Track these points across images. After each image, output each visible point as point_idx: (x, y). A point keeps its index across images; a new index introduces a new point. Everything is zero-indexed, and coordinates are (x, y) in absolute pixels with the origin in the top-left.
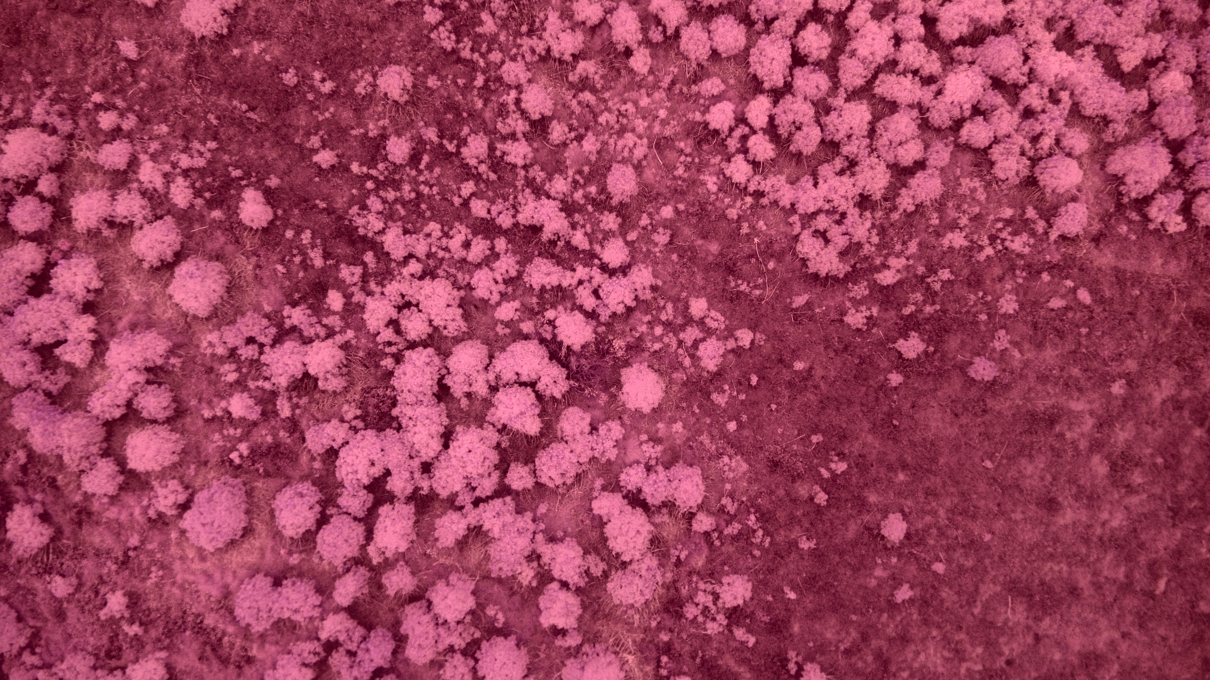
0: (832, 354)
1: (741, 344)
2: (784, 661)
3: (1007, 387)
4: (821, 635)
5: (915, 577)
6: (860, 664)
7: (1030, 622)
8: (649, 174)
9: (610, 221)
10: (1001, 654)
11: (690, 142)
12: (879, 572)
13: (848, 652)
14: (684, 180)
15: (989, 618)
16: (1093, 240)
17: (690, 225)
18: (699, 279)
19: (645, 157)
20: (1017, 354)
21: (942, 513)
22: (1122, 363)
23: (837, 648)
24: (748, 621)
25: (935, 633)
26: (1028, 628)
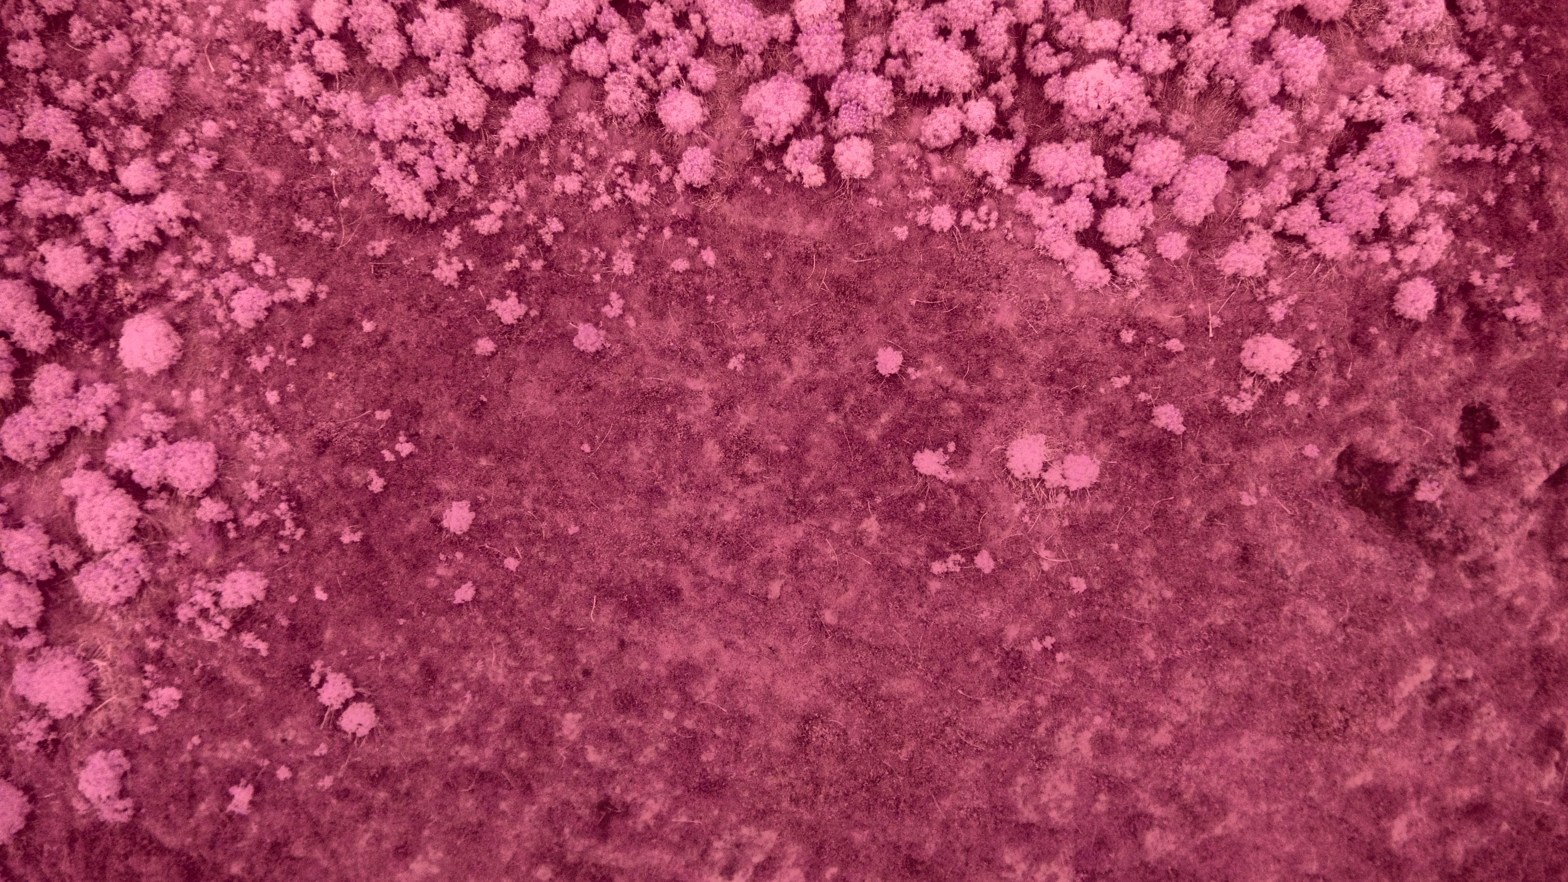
0: (416, 315)
1: (293, 295)
2: (307, 673)
3: (617, 360)
4: (358, 642)
5: (483, 575)
6: (402, 675)
7: (616, 627)
8: (195, 82)
9: (135, 137)
10: (575, 662)
11: (249, 46)
12: (441, 571)
13: (388, 660)
14: (243, 93)
15: (567, 621)
16: (727, 193)
17: (245, 148)
18: (254, 215)
19: (193, 61)
20: (631, 322)
21: (527, 503)
22: (748, 335)
23: (377, 658)
24: (264, 626)
25: (499, 639)
26: (612, 632)
